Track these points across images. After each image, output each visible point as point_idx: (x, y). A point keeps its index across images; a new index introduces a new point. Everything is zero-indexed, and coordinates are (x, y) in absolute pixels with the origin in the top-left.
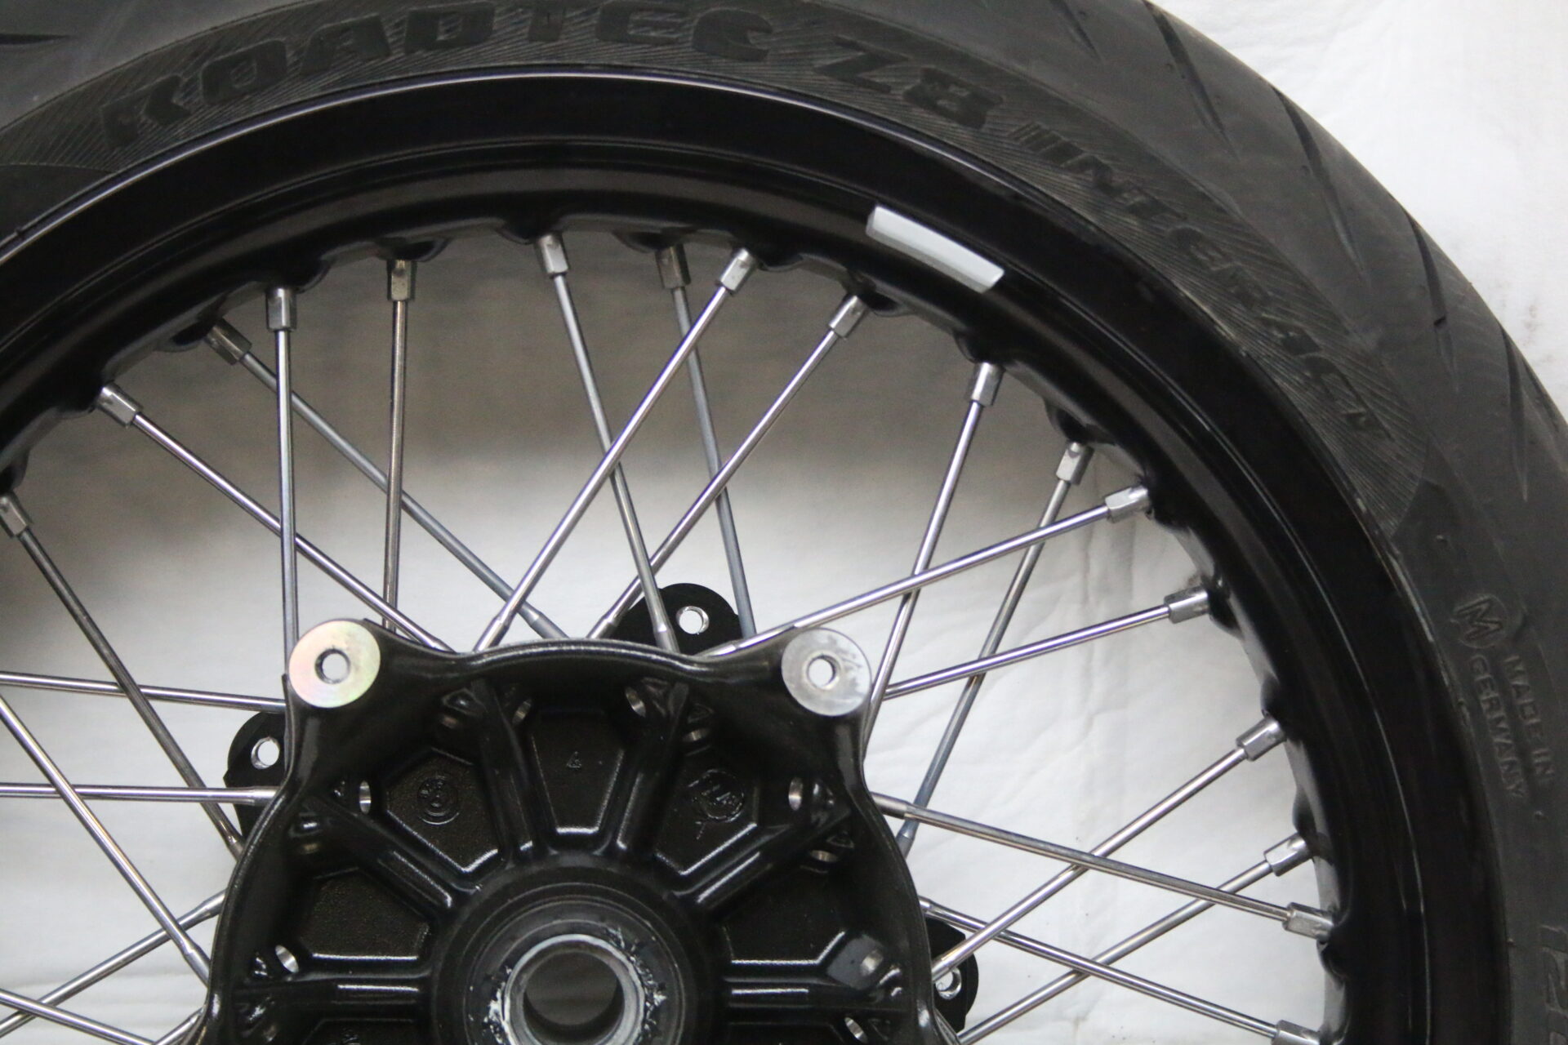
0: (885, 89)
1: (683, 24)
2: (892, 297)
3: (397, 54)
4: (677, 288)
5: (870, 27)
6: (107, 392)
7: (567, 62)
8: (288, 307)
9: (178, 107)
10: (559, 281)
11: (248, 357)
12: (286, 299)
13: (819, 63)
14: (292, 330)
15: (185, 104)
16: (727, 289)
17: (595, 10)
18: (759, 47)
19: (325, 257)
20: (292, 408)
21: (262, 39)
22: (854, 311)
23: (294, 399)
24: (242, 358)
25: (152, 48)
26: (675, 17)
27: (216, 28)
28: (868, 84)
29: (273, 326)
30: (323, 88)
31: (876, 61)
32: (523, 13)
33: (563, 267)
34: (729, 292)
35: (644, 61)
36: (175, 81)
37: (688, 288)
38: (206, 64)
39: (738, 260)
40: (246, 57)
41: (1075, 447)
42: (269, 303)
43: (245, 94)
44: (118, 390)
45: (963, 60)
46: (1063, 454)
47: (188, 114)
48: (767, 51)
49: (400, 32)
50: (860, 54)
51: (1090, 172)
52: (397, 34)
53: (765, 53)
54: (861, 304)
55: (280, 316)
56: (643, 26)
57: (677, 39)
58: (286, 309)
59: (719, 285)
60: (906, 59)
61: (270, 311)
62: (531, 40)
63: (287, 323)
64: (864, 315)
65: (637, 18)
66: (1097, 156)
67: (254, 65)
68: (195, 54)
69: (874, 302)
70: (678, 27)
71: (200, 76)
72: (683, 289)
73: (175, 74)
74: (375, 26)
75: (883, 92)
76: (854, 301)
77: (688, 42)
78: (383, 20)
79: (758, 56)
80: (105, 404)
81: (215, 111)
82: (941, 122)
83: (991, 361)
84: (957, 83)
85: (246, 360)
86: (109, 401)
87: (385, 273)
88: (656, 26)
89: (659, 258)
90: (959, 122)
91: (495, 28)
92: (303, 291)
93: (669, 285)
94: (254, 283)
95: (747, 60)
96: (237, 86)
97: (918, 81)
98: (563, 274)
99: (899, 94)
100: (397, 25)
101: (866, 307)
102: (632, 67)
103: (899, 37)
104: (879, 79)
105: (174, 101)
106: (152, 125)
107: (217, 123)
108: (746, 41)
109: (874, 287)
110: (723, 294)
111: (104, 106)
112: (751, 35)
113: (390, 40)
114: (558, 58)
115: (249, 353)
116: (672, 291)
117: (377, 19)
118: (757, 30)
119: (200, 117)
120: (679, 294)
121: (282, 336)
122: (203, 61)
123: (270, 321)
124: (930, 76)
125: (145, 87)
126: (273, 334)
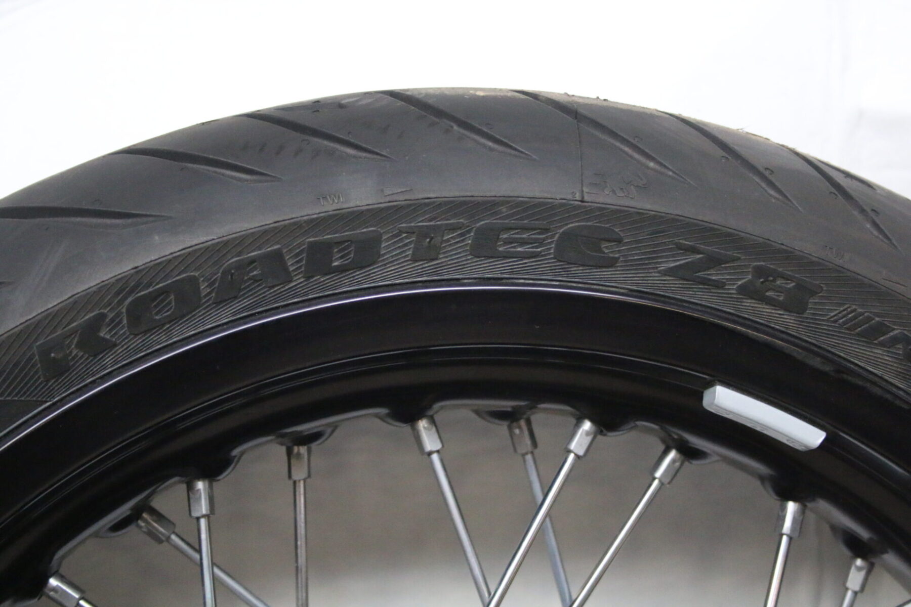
0: (719, 285)
1: (544, 239)
2: (705, 450)
3: (298, 280)
4: (527, 454)
5: (707, 232)
6: (53, 582)
7: (445, 277)
8: (207, 497)
9: (104, 339)
10: (435, 458)
11: (173, 537)
12: (205, 489)
13: (663, 267)
14: (211, 516)
15: (111, 336)
16: (576, 455)
17: (469, 232)
18: (611, 255)
19: (235, 452)
20: (214, 578)
21: (178, 275)
22: (674, 461)
23: (216, 570)
24: (168, 539)
25: (81, 288)
26: (539, 234)
27: (136, 268)
28: (705, 282)
29: (195, 514)
30: (234, 314)
31: (714, 261)
32: (406, 238)
33: (438, 446)
34: (577, 457)
35: (512, 273)
36: (102, 316)
37: (536, 452)
38: (130, 299)
39: (583, 430)
40: (165, 292)
41: (859, 562)
42: (191, 494)
43: (163, 325)
44: (62, 578)
45: (788, 256)
46: (849, 568)
47: (115, 345)
48: (619, 258)
49: (301, 260)
50: (701, 256)
51: (900, 346)
52: (297, 262)
53: (617, 259)
54: (678, 456)
55: (201, 506)
56: (511, 243)
57: (541, 252)
58: (205, 499)
59: (569, 451)
60: (739, 259)
61: (192, 501)
62: (415, 260)
63: (206, 510)
64: (682, 464)
65: (505, 236)
66: (906, 332)
67: (172, 297)
68: (118, 293)
69: (689, 453)
70: (541, 243)
71: (124, 310)
72: (532, 453)
73: (102, 311)
74: (278, 256)
75: (717, 287)
76: (672, 454)
77: (550, 254)
78: (285, 251)
79: (611, 263)
80: (52, 593)
81: (138, 341)
82: (767, 309)
83: (794, 500)
84: (783, 277)
85: (172, 540)
86: (55, 589)
87: (285, 458)
88: (523, 243)
89: (510, 428)
90: (786, 310)
91: (383, 252)
92: (219, 480)
93: (521, 450)
94: (176, 479)
95: (601, 267)
96: (157, 317)
97: (750, 277)
98: (438, 452)
99: (732, 289)
100: (297, 255)
101: (683, 458)
102: (502, 279)
103: (732, 239)
104: (714, 275)
105: (102, 334)
106: (82, 356)
107: (141, 351)
108: (601, 251)
109: (687, 442)
110: (573, 459)
111: (38, 343)
112: (604, 245)
113: (291, 269)
114: (438, 275)
115: (174, 533)
116: (524, 455)
117: (279, 249)
118: (609, 241)
119: (125, 347)
120: (529, 457)
121: (203, 522)
122: (125, 298)
123: (192, 508)
124: (759, 272)
125: (74, 324)
126: (195, 521)
